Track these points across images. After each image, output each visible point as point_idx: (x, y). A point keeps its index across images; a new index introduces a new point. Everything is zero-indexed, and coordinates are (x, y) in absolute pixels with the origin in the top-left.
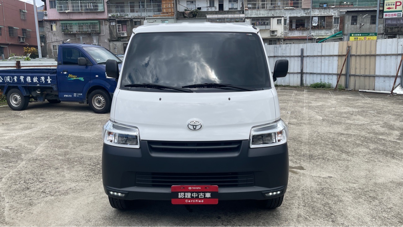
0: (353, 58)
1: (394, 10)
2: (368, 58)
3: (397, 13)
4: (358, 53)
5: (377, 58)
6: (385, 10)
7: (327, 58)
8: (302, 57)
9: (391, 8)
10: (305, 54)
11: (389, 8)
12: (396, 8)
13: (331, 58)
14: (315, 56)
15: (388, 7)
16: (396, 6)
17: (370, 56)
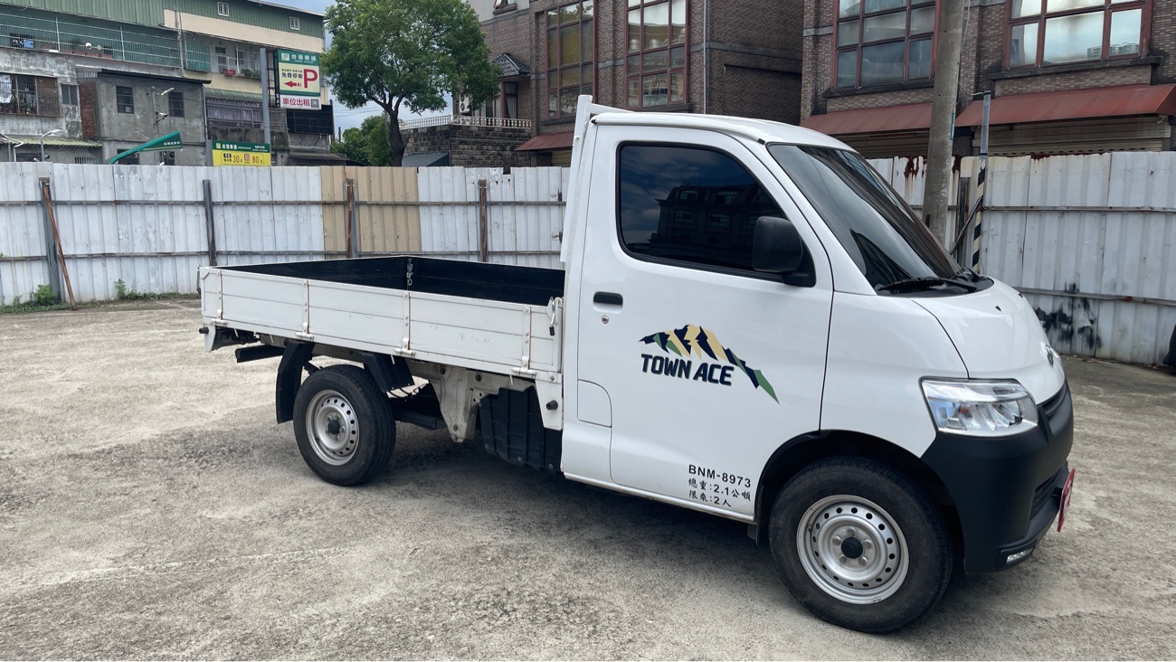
0: (364, 211)
1: (302, 89)
2: (400, 211)
3: (309, 98)
4: (375, 199)
5: (422, 210)
6: (283, 87)
7: (289, 209)
8: (208, 204)
9: (295, 84)
10: (217, 198)
11: (290, 84)
12: (306, 86)
13: (303, 209)
14: (250, 204)
15: (288, 80)
16: (306, 80)
17: (406, 205)
